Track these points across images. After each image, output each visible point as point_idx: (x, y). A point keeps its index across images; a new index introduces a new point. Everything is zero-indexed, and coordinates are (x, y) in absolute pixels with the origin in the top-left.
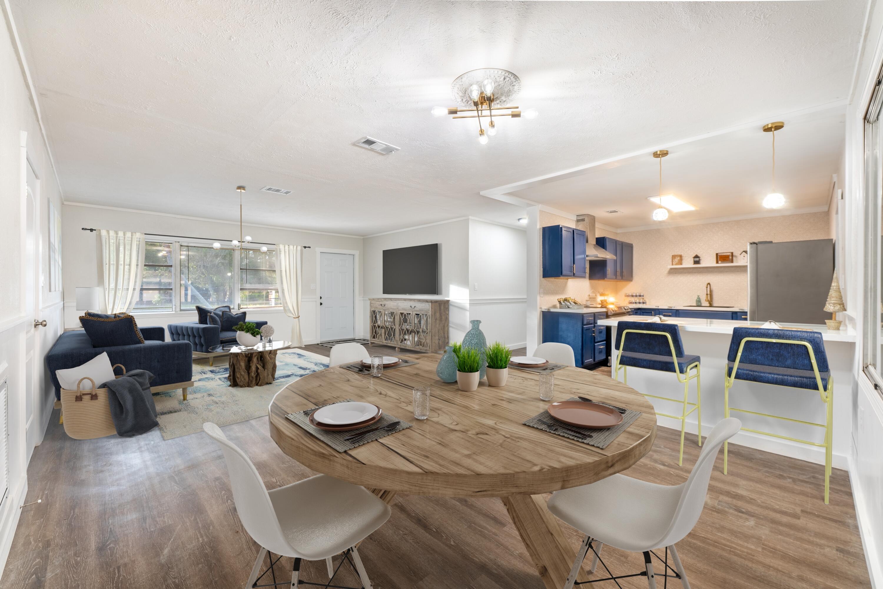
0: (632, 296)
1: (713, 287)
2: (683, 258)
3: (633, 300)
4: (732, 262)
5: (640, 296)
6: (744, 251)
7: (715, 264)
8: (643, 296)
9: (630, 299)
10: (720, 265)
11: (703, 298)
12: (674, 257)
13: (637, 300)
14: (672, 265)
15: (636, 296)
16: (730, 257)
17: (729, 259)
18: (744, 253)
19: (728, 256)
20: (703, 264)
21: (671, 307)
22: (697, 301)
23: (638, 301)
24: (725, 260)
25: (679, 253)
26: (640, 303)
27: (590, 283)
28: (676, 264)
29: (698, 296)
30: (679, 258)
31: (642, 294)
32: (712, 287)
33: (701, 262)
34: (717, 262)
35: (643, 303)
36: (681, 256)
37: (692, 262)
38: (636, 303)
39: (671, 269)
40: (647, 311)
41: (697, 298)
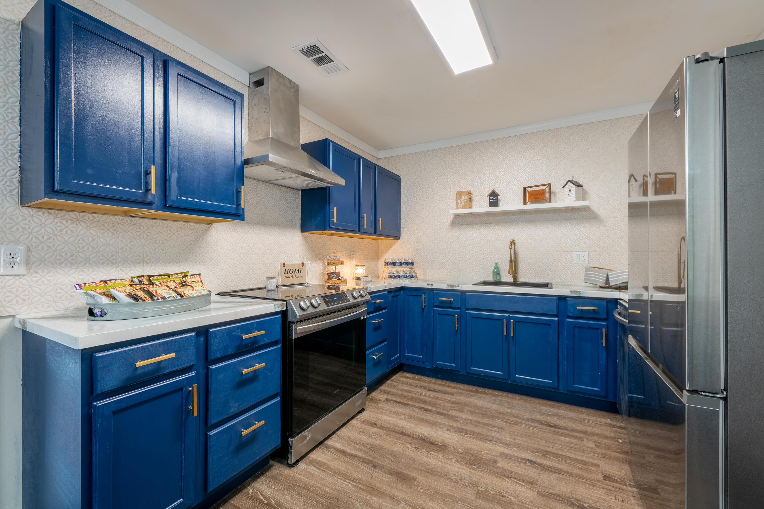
0: (394, 264)
1: (520, 248)
2: (474, 197)
3: (394, 270)
4: (550, 201)
5: (407, 264)
6: (569, 181)
7: (522, 207)
8: (413, 264)
9: (390, 270)
10: (530, 206)
11: (505, 268)
12: (459, 194)
13: (401, 270)
14: (457, 208)
15: (401, 264)
16: (547, 195)
17: (545, 197)
18: (569, 183)
19: (543, 192)
20: (503, 207)
21: (453, 286)
22: (494, 272)
23: (402, 273)
24: (538, 198)
25: (467, 189)
26: (405, 277)
27: (305, 238)
28: (463, 207)
29: (496, 264)
30: (466, 197)
31: (410, 261)
32: (517, 248)
33: (500, 203)
34: (525, 203)
35: (412, 277)
36: (469, 194)
37: (487, 203)
38: (399, 277)
39: (457, 216)
40: (415, 293)
41: (495, 268)
